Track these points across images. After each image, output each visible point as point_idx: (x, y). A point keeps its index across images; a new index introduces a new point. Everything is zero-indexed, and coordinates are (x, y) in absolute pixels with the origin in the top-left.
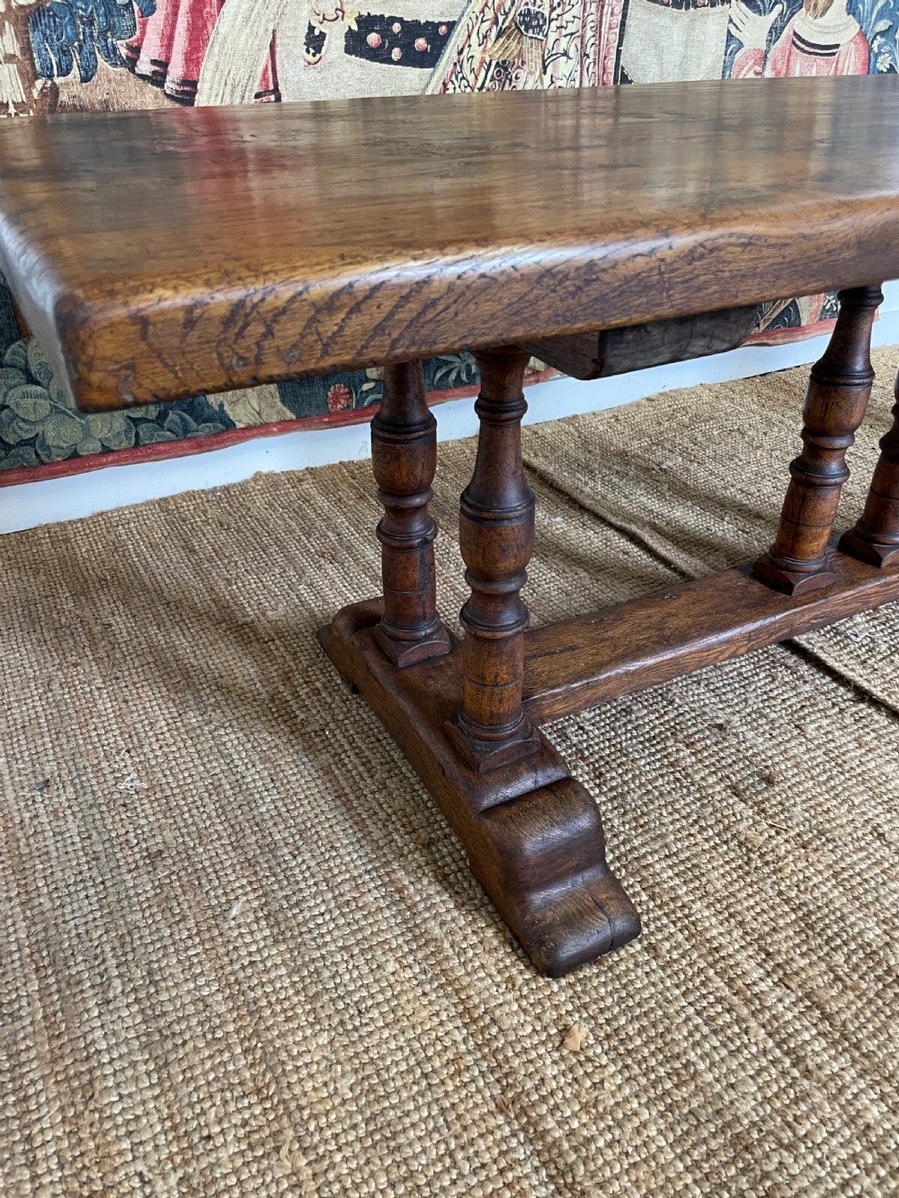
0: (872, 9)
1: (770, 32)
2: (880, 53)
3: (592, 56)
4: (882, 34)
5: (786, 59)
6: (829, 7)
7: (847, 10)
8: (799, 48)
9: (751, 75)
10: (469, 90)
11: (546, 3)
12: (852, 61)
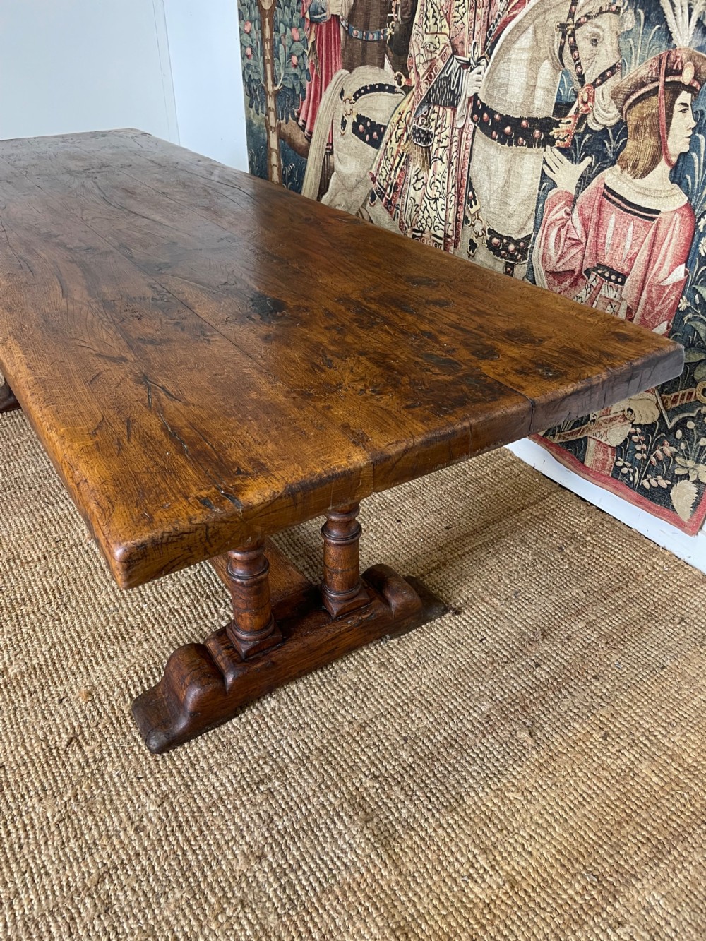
0: (704, 184)
1: (580, 180)
2: (703, 234)
3: (455, 164)
5: (595, 209)
6: (651, 170)
7: (670, 177)
8: (614, 202)
9: (562, 213)
10: (390, 167)
11: (433, 124)
12: (676, 232)
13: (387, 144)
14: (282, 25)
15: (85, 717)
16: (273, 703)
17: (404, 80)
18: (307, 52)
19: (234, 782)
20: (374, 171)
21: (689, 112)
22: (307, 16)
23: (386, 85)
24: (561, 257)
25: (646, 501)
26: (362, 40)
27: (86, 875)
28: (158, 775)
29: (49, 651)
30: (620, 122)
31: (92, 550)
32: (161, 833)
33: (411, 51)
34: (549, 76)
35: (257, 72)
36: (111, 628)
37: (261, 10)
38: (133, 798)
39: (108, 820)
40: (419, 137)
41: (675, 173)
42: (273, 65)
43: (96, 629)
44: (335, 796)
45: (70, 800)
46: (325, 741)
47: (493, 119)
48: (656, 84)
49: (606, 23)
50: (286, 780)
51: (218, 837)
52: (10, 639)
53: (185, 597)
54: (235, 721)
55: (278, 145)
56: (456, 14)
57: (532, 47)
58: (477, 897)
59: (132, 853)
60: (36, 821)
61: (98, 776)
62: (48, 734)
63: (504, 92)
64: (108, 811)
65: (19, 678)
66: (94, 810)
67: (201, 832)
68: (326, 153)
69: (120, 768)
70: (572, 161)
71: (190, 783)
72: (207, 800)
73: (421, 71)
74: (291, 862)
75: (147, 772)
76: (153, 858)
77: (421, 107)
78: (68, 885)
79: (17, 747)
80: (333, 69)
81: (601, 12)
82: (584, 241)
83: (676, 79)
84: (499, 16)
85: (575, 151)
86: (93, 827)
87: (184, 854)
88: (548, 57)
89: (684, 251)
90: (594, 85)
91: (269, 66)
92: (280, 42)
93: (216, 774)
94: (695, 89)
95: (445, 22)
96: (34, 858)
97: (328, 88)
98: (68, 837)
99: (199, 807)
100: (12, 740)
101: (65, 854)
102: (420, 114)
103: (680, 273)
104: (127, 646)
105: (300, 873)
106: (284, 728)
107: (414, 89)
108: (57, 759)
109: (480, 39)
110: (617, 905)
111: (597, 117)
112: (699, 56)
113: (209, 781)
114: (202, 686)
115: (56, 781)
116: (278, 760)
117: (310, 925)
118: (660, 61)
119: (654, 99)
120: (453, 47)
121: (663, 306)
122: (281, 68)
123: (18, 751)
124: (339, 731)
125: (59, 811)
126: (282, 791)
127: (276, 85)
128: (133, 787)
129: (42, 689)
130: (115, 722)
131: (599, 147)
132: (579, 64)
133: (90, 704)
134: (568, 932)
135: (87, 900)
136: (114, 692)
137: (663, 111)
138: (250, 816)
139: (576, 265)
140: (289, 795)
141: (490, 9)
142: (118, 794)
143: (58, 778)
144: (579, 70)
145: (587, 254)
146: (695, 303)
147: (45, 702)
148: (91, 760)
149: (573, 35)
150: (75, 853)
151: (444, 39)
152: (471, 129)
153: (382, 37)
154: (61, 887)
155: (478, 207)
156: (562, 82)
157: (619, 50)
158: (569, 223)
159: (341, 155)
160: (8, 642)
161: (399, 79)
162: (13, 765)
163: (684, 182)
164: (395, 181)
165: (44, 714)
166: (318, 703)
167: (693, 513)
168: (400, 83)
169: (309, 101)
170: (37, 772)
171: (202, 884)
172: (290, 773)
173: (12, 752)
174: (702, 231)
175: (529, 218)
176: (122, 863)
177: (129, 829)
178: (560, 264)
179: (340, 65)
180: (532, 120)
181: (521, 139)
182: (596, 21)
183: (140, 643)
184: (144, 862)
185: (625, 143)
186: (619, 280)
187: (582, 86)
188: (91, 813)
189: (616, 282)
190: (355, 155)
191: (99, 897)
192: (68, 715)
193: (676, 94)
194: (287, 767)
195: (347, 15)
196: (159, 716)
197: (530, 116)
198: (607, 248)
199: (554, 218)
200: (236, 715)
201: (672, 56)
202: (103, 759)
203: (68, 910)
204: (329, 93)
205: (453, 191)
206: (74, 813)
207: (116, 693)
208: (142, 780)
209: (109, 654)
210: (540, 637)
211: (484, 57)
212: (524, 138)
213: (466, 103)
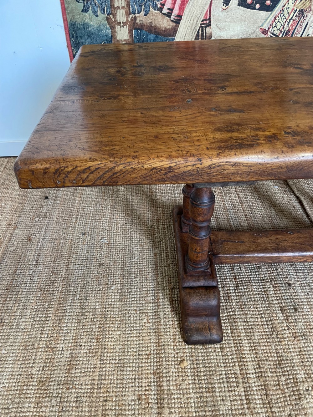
10: (285, 20)
13: (284, 6)
20: (265, 27)
55: (131, 35)
159: (221, 25)
164: (288, 28)
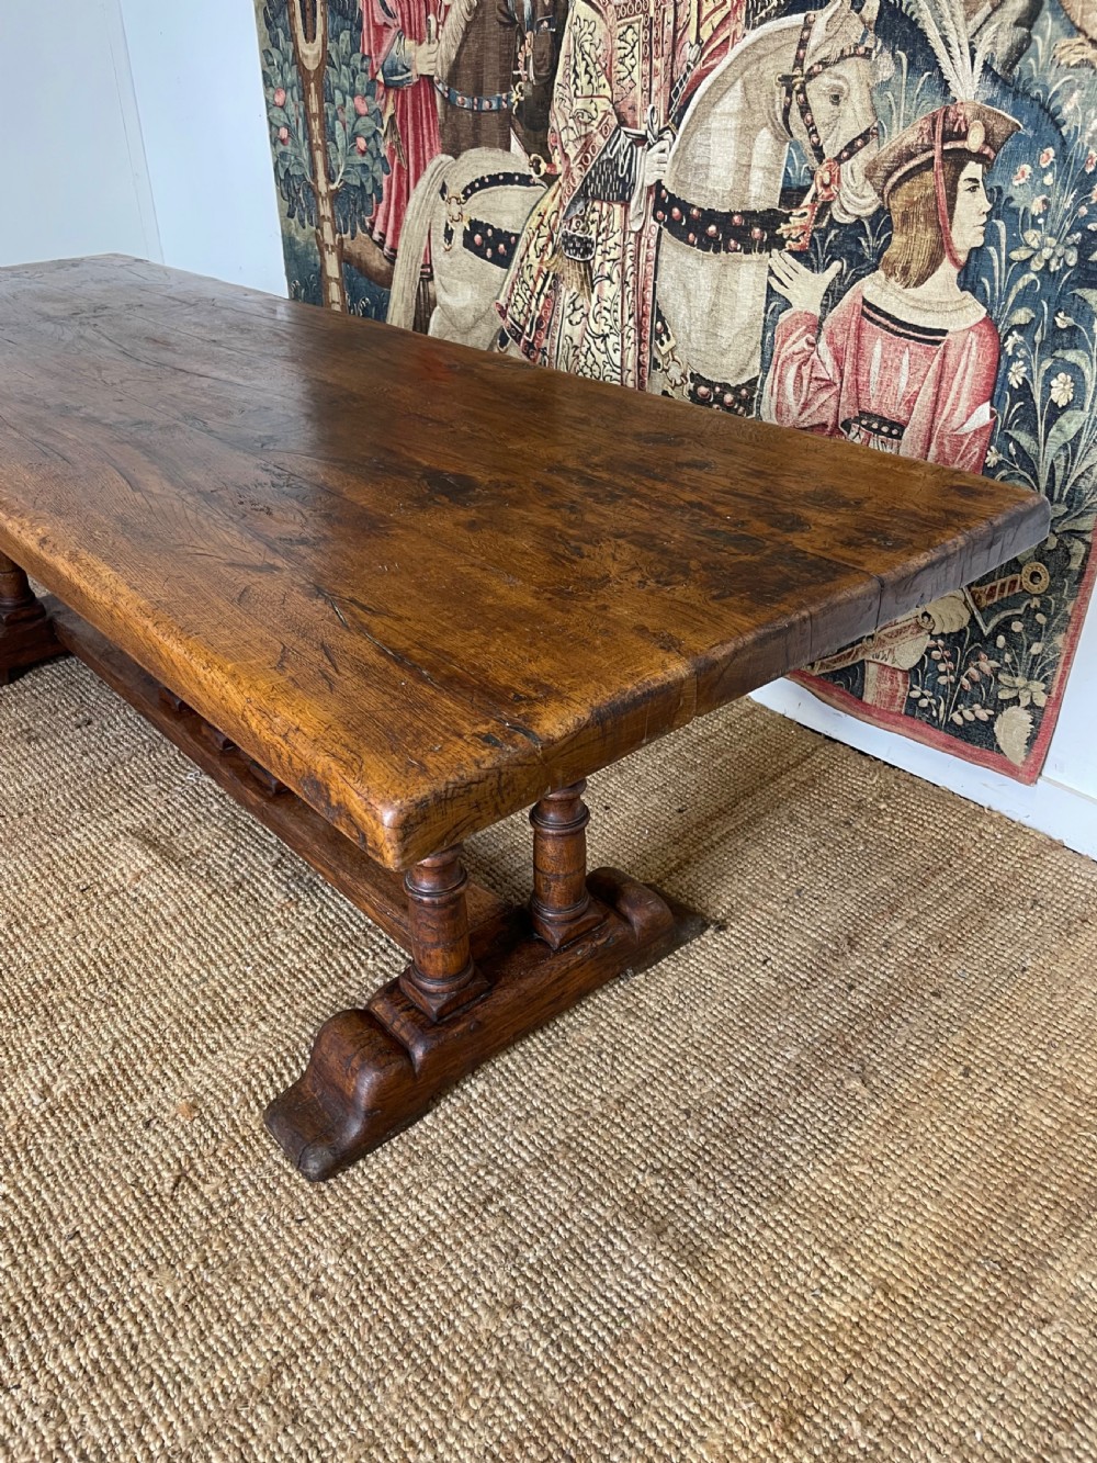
0: (1009, 288)
1: (826, 294)
2: (1014, 358)
3: (631, 283)
4: (1021, 328)
5: (852, 335)
6: (930, 275)
7: (959, 283)
8: (878, 323)
9: (802, 344)
10: (528, 293)
11: (593, 228)
12: (972, 358)
13: (522, 260)
14: (337, 92)
15: (193, 1142)
16: (481, 1086)
17: (543, 166)
18: (382, 132)
19: (447, 1206)
20: (502, 301)
21: (981, 191)
22: (380, 77)
23: (516, 174)
24: (806, 406)
25: (960, 744)
26: (472, 110)
27: (250, 1373)
28: (328, 1213)
29: (112, 1053)
30: (880, 209)
31: (144, 896)
32: (353, 1295)
33: (553, 124)
34: (769, 151)
35: (300, 164)
36: (203, 1008)
37: (302, 70)
38: (297, 1250)
39: (264, 1288)
40: (574, 247)
41: (966, 276)
42: (326, 152)
43: (180, 1012)
44: (603, 1205)
45: (197, 1267)
46: (570, 1130)
47: (689, 216)
48: (930, 154)
49: (852, 71)
50: (525, 1193)
51: (441, 1288)
52: (43, 1043)
53: (310, 950)
54: (428, 1119)
55: (341, 272)
56: (621, 67)
57: (742, 111)
58: (839, 1315)
59: (314, 1331)
60: (150, 1306)
61: (233, 1227)
62: (140, 1174)
63: (703, 176)
64: (263, 1275)
65: (72, 1099)
66: (239, 1277)
67: (414, 1284)
68: (421, 279)
69: (265, 1211)
70: (812, 268)
71: (380, 1218)
72: (412, 1238)
73: (572, 151)
74: (560, 1308)
75: (310, 1210)
76: (350, 1333)
77: (574, 203)
78: (225, 1392)
79: (93, 1201)
80: (427, 154)
81: (842, 57)
82: (838, 381)
83: (959, 145)
84: (689, 68)
85: (816, 254)
86: (244, 1302)
87: (396, 1319)
88: (766, 125)
89: (987, 384)
90: (839, 160)
91: (319, 155)
92: (336, 117)
93: (416, 1199)
94: (987, 157)
95: (603, 80)
96: (160, 1360)
97: (420, 183)
98: (207, 1322)
99: (403, 1250)
100: (83, 1192)
101: (209, 1348)
102: (572, 214)
103: (983, 415)
104: (234, 1031)
105: (576, 1321)
106: (505, 1119)
107: (561, 179)
108: (162, 1210)
109: (660, 102)
110: (1035, 1298)
111: (846, 206)
112: (990, 112)
113: (408, 1209)
114: (381, 1068)
115: (167, 1243)
116: (506, 1166)
117: (609, 1392)
118: (934, 123)
119: (928, 174)
120: (619, 115)
121: (962, 463)
122: (340, 156)
123: (96, 1207)
124: (587, 1113)
125: (185, 1287)
126: (523, 1208)
127: (333, 182)
128: (293, 1236)
129: (113, 1112)
130: (241, 1144)
131: (852, 247)
132: (815, 131)
133: (197, 1122)
134: (977, 1344)
135: (261, 1410)
136: (232, 1100)
137: (942, 191)
138: (482, 1252)
139: (828, 416)
140: (534, 1213)
141: (674, 58)
142: (272, 1248)
143: (170, 1239)
144: (815, 140)
145: (843, 400)
146: (1010, 455)
147: (122, 1129)
148: (216, 1205)
149: (803, 90)
150: (224, 1344)
151: (603, 105)
152: (655, 231)
153: (505, 105)
154: (214, 1397)
155: (673, 342)
156: (790, 158)
157: (874, 109)
158: (814, 356)
159: (446, 280)
160: (40, 1048)
161: (536, 165)
162: (93, 1228)
163: (979, 288)
164: (538, 314)
165: (125, 1148)
166: (547, 1077)
167: (1028, 751)
168: (538, 172)
169: (389, 204)
170: (133, 1233)
171: (432, 1359)
172: (529, 1182)
173: (86, 1210)
174: (1010, 353)
175: (753, 354)
176: (303, 1347)
177: (301, 1296)
178: (804, 416)
179: (438, 149)
180: (748, 215)
181: (732, 242)
182: (837, 69)
183: (253, 1024)
184: (336, 1341)
185: (889, 240)
186: (894, 432)
187: (821, 162)
188: (235, 1281)
189: (889, 435)
190: (471, 280)
191: (278, 1402)
192: (165, 1143)
193: (961, 167)
194: (521, 1175)
195: (445, 75)
196: (313, 1125)
197: (745, 208)
198: (873, 388)
199: (790, 351)
200: (428, 1111)
201: (951, 115)
202: (234, 1201)
203: (233, 1429)
204: (421, 192)
205: (631, 323)
206: (208, 1285)
207: (235, 1101)
208: (305, 1223)
209: (208, 1047)
210: (846, 948)
211: (668, 128)
212: (738, 240)
213: (644, 195)
